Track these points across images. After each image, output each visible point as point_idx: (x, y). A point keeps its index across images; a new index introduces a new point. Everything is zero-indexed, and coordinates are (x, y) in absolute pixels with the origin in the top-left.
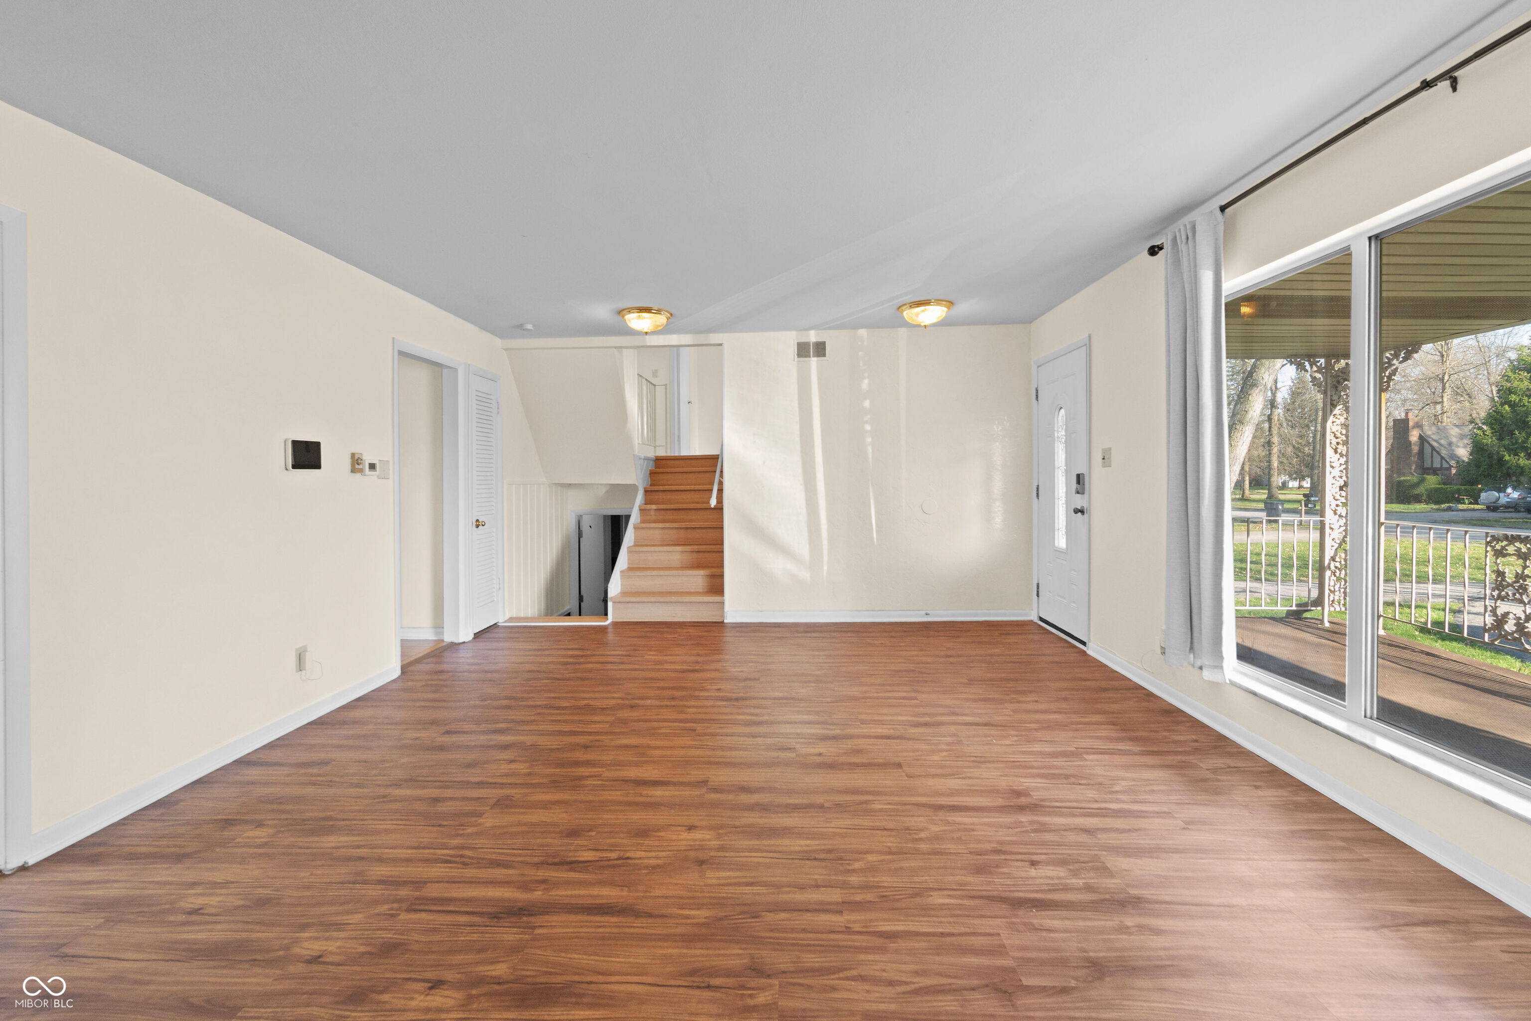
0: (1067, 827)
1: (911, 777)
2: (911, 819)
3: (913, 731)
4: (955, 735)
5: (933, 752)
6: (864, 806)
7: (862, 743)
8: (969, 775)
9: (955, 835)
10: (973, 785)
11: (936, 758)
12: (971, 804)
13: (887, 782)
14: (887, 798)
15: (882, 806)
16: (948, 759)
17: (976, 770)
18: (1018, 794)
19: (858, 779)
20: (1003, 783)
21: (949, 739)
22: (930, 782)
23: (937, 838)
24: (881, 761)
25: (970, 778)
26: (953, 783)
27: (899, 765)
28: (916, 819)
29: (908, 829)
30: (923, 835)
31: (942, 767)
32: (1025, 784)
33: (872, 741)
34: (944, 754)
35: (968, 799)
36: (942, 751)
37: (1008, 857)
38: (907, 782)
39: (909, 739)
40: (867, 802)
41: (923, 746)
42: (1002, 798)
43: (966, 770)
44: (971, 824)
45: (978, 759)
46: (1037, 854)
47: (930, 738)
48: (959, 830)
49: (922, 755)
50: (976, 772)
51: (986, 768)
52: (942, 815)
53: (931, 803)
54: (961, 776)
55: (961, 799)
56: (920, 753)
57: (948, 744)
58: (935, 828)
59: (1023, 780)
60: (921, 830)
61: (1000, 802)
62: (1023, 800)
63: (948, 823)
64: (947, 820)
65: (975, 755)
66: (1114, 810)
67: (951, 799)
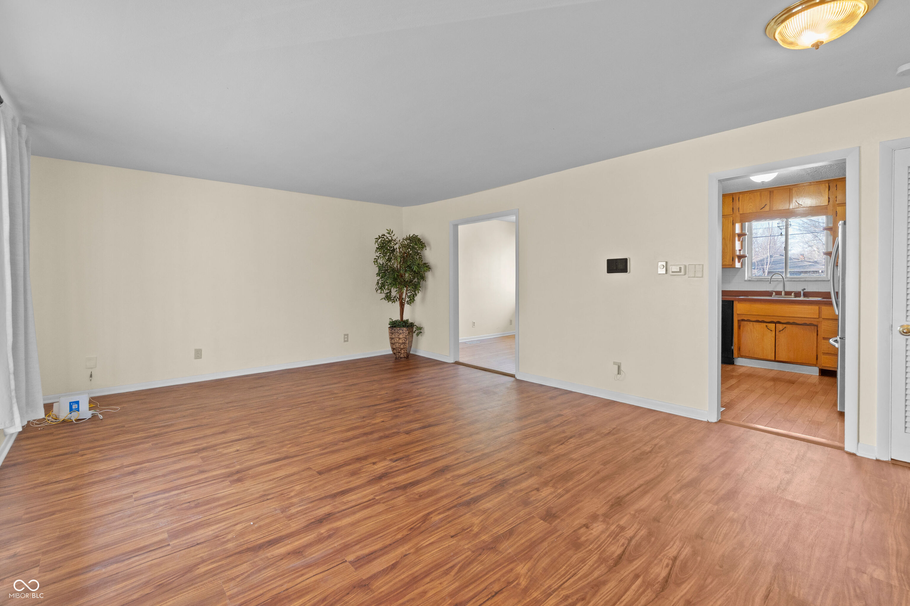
0: (216, 470)
1: (308, 468)
2: (297, 449)
3: (327, 507)
4: (290, 518)
5: (301, 493)
6: (324, 448)
7: (357, 482)
8: (271, 482)
9: (274, 450)
10: (268, 476)
11: (298, 488)
12: (267, 465)
13: (320, 461)
14: (314, 454)
15: (315, 450)
16: (289, 490)
17: (267, 488)
18: (239, 480)
19: (337, 458)
20: (248, 484)
21: (293, 510)
22: (295, 469)
23: (283, 447)
24: (334, 472)
25: (271, 480)
26: (281, 473)
27: (320, 473)
28: (295, 450)
29: (297, 446)
30: (289, 446)
31: (292, 482)
32: (233, 488)
33: (352, 485)
34: (292, 494)
35: (270, 467)
36: (296, 495)
37: (250, 449)
38: (308, 465)
39: (326, 497)
40: (323, 449)
41: (311, 494)
42: (249, 474)
43: (274, 485)
44: (266, 456)
45: (265, 498)
46: (237, 454)
47: (310, 505)
48: (273, 452)
49: (309, 486)
50: (266, 486)
51: (259, 492)
52: (283, 455)
53: (291, 459)
54: (277, 480)
55: (274, 466)
56: (311, 487)
57: (292, 505)
58: (285, 449)
59: (234, 491)
60: (290, 447)
61: (250, 472)
62: (235, 477)
63: (278, 453)
64: (279, 454)
65: (268, 501)
66: (173, 490)
67: (279, 464)
